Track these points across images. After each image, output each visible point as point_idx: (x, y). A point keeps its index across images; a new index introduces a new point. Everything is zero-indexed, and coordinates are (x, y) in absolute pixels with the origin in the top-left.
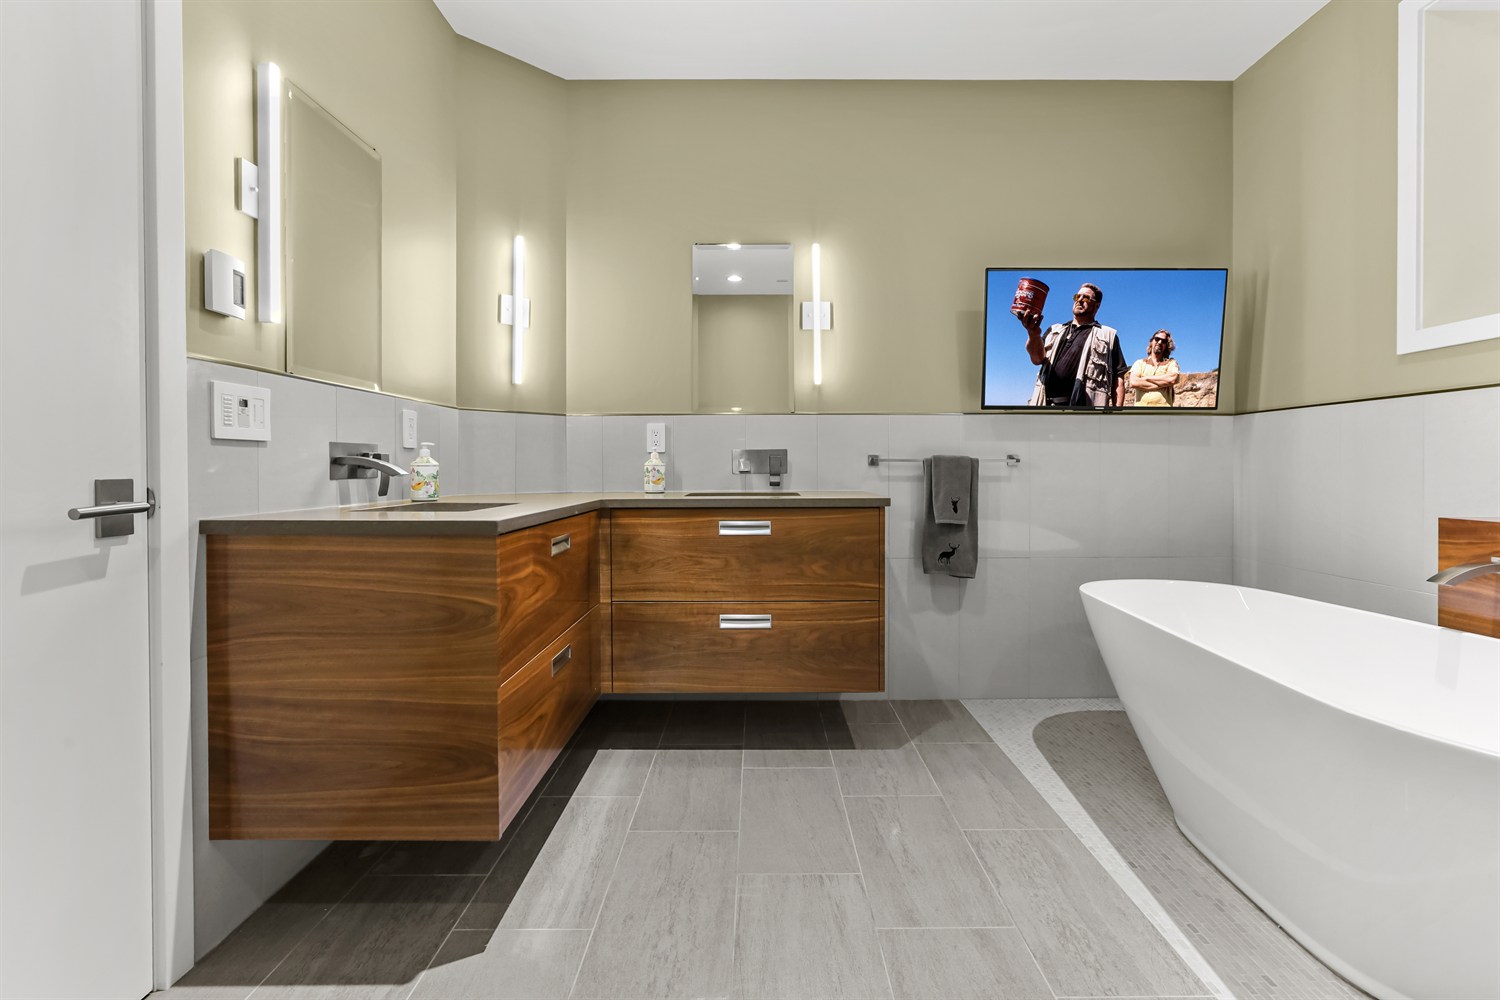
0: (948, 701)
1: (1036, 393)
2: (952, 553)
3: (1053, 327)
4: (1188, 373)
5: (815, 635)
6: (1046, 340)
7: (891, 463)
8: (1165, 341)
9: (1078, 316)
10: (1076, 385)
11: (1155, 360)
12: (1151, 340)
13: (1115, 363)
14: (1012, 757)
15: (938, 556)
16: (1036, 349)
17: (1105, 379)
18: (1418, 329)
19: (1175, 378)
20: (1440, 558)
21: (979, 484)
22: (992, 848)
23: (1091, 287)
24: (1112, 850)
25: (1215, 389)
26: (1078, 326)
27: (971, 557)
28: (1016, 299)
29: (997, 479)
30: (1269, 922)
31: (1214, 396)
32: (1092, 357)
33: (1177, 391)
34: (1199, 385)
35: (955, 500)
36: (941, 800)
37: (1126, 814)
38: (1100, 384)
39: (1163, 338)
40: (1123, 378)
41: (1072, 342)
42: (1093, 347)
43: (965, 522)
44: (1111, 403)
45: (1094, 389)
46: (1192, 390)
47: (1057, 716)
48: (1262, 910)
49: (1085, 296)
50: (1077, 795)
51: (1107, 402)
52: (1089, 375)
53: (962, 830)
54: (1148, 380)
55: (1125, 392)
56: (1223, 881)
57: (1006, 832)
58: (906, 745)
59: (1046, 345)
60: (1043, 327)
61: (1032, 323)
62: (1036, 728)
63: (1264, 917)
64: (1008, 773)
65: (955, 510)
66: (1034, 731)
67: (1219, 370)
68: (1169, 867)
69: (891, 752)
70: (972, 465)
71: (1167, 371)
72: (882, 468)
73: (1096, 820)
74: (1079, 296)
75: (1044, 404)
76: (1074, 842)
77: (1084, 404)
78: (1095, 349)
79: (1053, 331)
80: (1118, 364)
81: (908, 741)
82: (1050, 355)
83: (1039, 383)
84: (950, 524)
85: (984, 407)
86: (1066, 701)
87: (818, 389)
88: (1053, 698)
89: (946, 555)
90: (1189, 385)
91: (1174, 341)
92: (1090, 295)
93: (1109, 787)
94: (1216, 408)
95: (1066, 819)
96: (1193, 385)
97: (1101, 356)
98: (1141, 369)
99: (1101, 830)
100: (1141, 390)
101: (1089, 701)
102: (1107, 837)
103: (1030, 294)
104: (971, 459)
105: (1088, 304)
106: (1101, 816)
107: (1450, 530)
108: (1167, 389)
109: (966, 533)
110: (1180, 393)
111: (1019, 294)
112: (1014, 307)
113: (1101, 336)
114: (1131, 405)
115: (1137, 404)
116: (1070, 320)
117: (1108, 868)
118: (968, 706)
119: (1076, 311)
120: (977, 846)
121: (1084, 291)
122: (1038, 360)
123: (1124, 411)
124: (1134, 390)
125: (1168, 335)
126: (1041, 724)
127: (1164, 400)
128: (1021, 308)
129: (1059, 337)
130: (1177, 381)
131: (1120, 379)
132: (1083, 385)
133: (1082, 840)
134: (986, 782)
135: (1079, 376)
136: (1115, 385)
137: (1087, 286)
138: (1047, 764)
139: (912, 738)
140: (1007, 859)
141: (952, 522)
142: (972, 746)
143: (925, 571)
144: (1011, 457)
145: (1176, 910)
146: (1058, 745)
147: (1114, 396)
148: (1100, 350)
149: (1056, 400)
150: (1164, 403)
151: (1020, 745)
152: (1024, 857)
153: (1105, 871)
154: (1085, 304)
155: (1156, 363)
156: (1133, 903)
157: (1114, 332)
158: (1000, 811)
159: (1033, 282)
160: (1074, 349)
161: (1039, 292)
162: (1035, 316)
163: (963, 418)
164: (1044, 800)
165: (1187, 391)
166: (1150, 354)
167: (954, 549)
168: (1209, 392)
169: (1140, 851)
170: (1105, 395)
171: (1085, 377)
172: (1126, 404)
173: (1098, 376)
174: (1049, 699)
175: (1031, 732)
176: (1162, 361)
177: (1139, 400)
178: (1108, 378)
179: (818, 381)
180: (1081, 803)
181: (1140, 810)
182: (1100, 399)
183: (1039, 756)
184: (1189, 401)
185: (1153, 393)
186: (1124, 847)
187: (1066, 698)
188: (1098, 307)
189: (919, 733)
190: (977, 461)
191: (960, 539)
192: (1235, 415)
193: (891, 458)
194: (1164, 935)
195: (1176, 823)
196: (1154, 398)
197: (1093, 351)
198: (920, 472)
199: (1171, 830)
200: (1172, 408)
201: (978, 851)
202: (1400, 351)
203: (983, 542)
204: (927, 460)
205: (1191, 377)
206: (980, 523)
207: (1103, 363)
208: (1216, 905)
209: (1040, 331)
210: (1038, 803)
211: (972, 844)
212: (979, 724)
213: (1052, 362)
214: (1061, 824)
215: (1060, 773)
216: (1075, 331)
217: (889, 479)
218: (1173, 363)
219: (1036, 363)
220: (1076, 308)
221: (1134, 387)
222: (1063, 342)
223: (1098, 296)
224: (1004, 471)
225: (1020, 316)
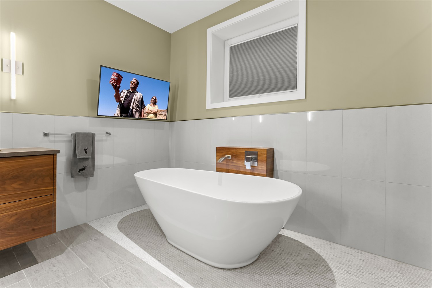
0: (82, 225)
1: (117, 112)
2: (84, 169)
3: (123, 90)
4: (160, 109)
5: (14, 218)
6: (121, 94)
7: (55, 135)
8: (155, 100)
9: (132, 88)
10: (130, 110)
11: (152, 105)
12: (152, 99)
13: (141, 105)
14: (112, 238)
15: (78, 171)
16: (118, 97)
17: (139, 109)
18: (210, 104)
19: (157, 110)
20: (216, 156)
21: (95, 142)
22: (113, 280)
23: (136, 80)
24: (153, 259)
25: (166, 115)
26: (131, 91)
27: (92, 169)
28: (111, 79)
29: (102, 141)
30: (196, 260)
31: (166, 116)
32: (135, 102)
33: (157, 114)
34: (163, 113)
35: (86, 149)
36: (88, 269)
37: (153, 244)
38: (137, 111)
39: (155, 99)
40: (144, 109)
41: (129, 96)
42: (136, 99)
43: (90, 157)
44: (140, 117)
45: (135, 112)
46: (161, 114)
47: (124, 218)
48: (193, 257)
49: (134, 82)
50: (137, 244)
51: (139, 116)
52: (134, 107)
53: (99, 278)
54: (150, 111)
55: (144, 114)
56: (183, 253)
57: (117, 270)
58: (66, 251)
59: (121, 96)
60: (120, 90)
61: (117, 88)
62: (118, 224)
63: (194, 259)
64: (113, 246)
65: (86, 152)
66: (118, 226)
67: (167, 109)
68: (169, 256)
69: (59, 257)
70: (93, 136)
71: (155, 108)
72: (51, 138)
73: (145, 250)
74: (132, 82)
75: (119, 116)
76: (141, 262)
77: (132, 116)
78: (136, 100)
79: (123, 92)
80: (142, 105)
81: (67, 248)
82: (122, 100)
83: (118, 108)
84: (83, 158)
85: (97, 115)
86: (125, 212)
87: (14, 101)
88: (121, 212)
89: (82, 170)
90: (160, 113)
91: (157, 100)
92: (135, 82)
93: (146, 237)
94: (167, 119)
95: (136, 254)
96: (161, 113)
97: (138, 102)
98: (149, 107)
99: (148, 253)
100: (149, 113)
101: (133, 209)
102: (150, 255)
103: (116, 78)
104: (92, 134)
105: (135, 85)
106: (146, 248)
107: (219, 149)
108: (155, 114)
109: (90, 160)
110: (158, 115)
111: (112, 77)
112: (110, 81)
113: (138, 96)
114: (145, 118)
115: (147, 118)
116: (129, 89)
117: (153, 266)
118: (91, 224)
119: (131, 86)
120: (107, 282)
121: (134, 80)
122: (118, 101)
123: (144, 119)
124: (146, 113)
125: (156, 98)
126: (120, 222)
127: (154, 117)
128: (113, 82)
129: (125, 94)
130: (157, 111)
131: (143, 109)
132: (132, 111)
133: (143, 260)
134: (105, 253)
135: (131, 107)
136: (141, 111)
137: (135, 79)
138: (125, 236)
139: (68, 246)
140: (120, 281)
141: (84, 157)
142: (96, 240)
143: (72, 177)
144: (107, 133)
145: (175, 270)
146: (127, 228)
147: (141, 115)
148: (138, 100)
149: (123, 115)
150: (154, 118)
151: (114, 233)
152: (126, 277)
153: (153, 268)
154: (134, 85)
155: (153, 106)
156: (163, 274)
157: (142, 95)
158: (113, 262)
159: (118, 74)
160: (130, 99)
161: (119, 78)
162: (118, 86)
163: (89, 118)
164: (127, 251)
165: (160, 114)
166: (151, 103)
167: (85, 167)
168: (165, 115)
169: (160, 255)
170: (138, 114)
171: (133, 108)
172: (144, 117)
173: (137, 108)
174: (120, 212)
175: (116, 226)
176: (154, 105)
177: (148, 116)
178: (140, 109)
179: (13, 97)
180: (139, 246)
181: (156, 240)
182: (137, 116)
183: (122, 235)
184: (160, 117)
185: (151, 114)
186: (156, 256)
187: (125, 211)
188: (137, 86)
189: (72, 243)
190: (95, 134)
191: (88, 163)
192: (170, 122)
193: (55, 133)
194: (174, 280)
195: (167, 241)
196: (151, 116)
197: (135, 100)
198: (70, 139)
199: (167, 244)
200: (156, 119)
201: (108, 284)
202: (207, 109)
203: (96, 163)
204: (73, 134)
205: (161, 111)
206: (96, 156)
207: (138, 104)
208: (184, 262)
209: (119, 91)
210: (124, 252)
211: (105, 282)
212: (97, 230)
213: (123, 102)
214: (135, 257)
215: (130, 238)
216: (130, 93)
217: (54, 142)
218: (157, 106)
219: (117, 102)
220: (131, 85)
221: (146, 112)
222: (126, 96)
223: (138, 83)
224: (104, 138)
225: (113, 85)
